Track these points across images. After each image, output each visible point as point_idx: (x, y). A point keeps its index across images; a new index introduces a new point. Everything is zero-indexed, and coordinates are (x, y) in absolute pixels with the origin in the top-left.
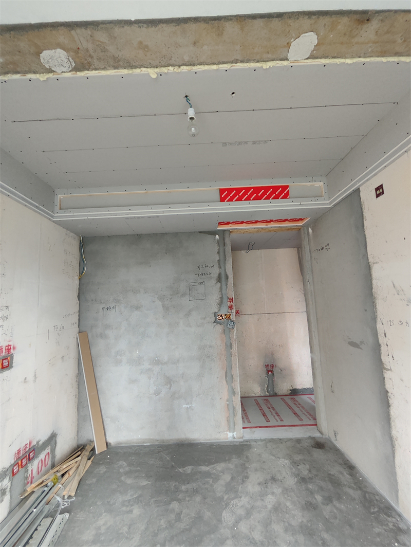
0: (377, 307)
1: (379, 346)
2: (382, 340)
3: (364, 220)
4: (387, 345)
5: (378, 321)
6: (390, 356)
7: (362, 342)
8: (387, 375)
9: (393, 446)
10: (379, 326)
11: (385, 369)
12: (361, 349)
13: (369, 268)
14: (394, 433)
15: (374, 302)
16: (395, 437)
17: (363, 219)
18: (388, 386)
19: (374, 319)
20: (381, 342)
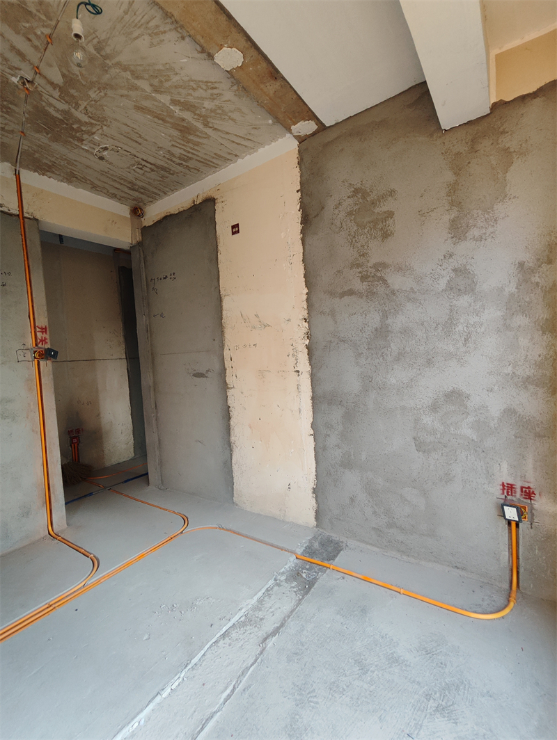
0: (226, 335)
1: (225, 370)
2: (228, 364)
3: (219, 254)
4: (232, 367)
5: (226, 347)
6: (234, 376)
7: (208, 371)
8: (230, 393)
9: (231, 451)
10: (226, 352)
11: (228, 388)
12: (206, 377)
13: (220, 300)
14: (233, 438)
15: (223, 331)
16: (233, 442)
18: (230, 402)
19: (222, 346)
20: (226, 366)
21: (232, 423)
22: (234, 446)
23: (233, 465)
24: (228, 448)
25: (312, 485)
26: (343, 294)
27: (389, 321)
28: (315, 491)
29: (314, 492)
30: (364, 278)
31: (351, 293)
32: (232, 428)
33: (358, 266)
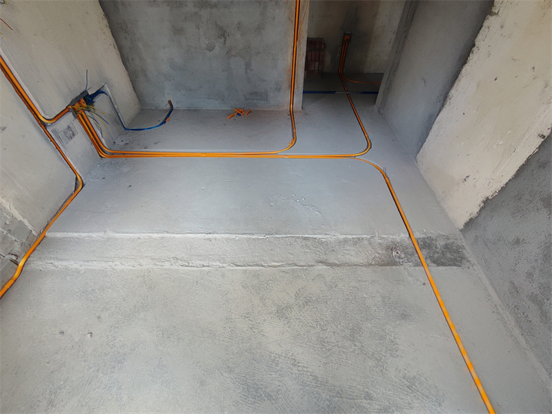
8: (488, 22)
9: (443, 106)
11: (491, 13)
14: (453, 92)
18: (480, 41)
21: (464, 70)
22: (448, 102)
23: (435, 123)
24: (442, 102)
25: (489, 193)
28: (487, 201)
29: (484, 202)
32: (459, 78)
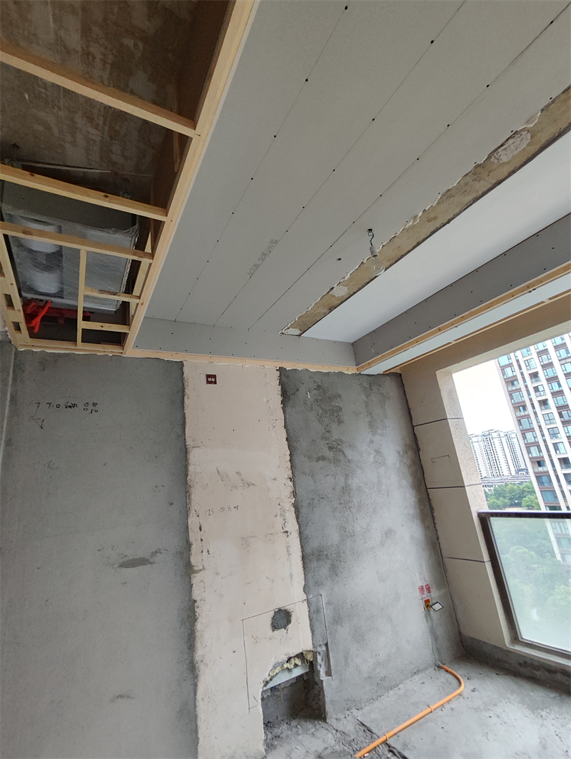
0: (192, 497)
1: (189, 545)
2: (193, 536)
3: (186, 398)
4: (202, 540)
5: (192, 514)
6: (205, 551)
7: (154, 554)
10: (193, 521)
11: (194, 572)
12: (151, 563)
13: (185, 451)
15: (188, 491)
17: (183, 396)
18: (196, 594)
19: (186, 512)
20: (192, 539)
26: (318, 459)
27: (350, 482)
30: (331, 448)
31: (323, 458)
33: (326, 439)
